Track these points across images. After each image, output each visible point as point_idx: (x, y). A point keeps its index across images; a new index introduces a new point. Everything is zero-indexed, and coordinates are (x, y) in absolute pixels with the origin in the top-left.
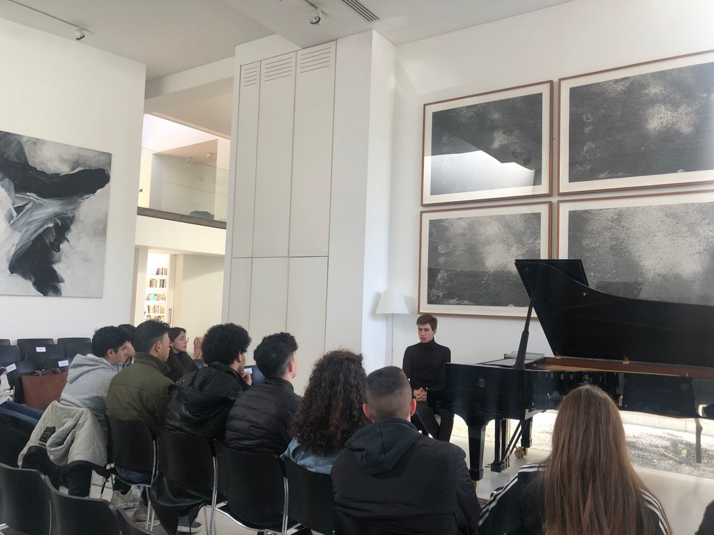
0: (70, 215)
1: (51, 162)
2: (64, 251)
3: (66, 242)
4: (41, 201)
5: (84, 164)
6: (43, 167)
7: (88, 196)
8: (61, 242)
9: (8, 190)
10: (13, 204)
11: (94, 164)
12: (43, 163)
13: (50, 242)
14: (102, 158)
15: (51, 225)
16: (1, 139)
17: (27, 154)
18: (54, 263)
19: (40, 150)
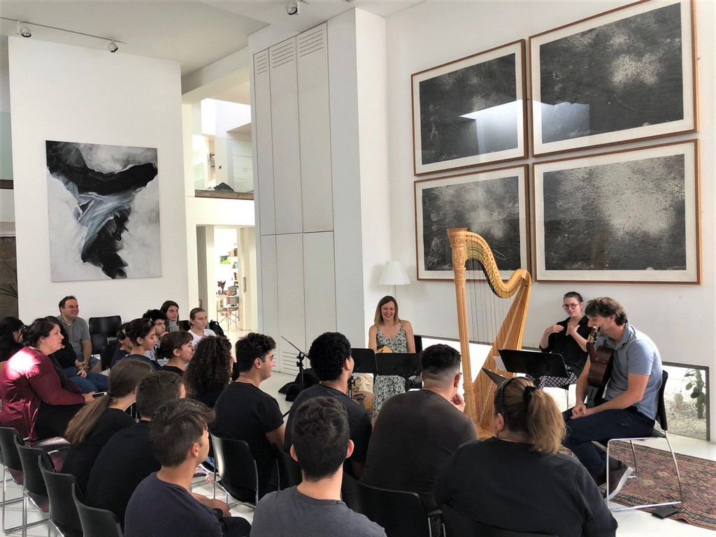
2: (125, 239)
4: (101, 198)
7: (140, 189)
11: (142, 160)
13: (112, 233)
14: (148, 153)
15: (112, 218)
16: (62, 149)
17: (85, 159)
18: (117, 250)
19: (95, 154)
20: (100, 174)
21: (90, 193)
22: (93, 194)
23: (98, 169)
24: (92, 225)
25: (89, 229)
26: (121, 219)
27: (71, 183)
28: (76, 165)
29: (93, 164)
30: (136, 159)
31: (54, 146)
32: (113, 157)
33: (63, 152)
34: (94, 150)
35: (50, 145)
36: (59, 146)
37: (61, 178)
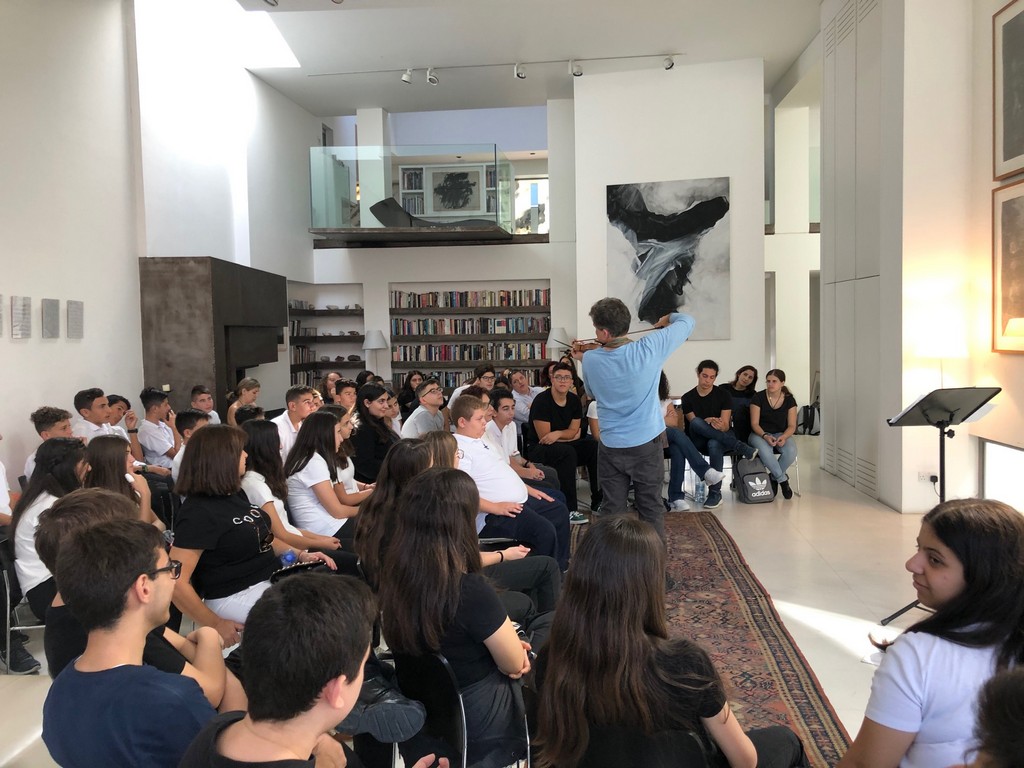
0: (690, 255)
1: (668, 203)
2: (687, 293)
3: (688, 284)
4: (662, 245)
5: (700, 197)
6: (661, 210)
7: (707, 230)
8: (683, 284)
9: (632, 241)
10: (637, 254)
11: (710, 195)
12: (660, 206)
13: (673, 286)
14: (719, 185)
15: (672, 268)
16: (622, 193)
17: (645, 201)
18: (677, 307)
19: (657, 194)
20: (661, 217)
21: (649, 240)
22: (653, 242)
23: (659, 212)
24: (651, 277)
25: (648, 283)
26: (683, 269)
27: (630, 231)
28: (636, 210)
29: (654, 205)
31: (614, 191)
33: (623, 197)
34: (655, 190)
35: (611, 190)
36: (619, 190)
37: (620, 226)
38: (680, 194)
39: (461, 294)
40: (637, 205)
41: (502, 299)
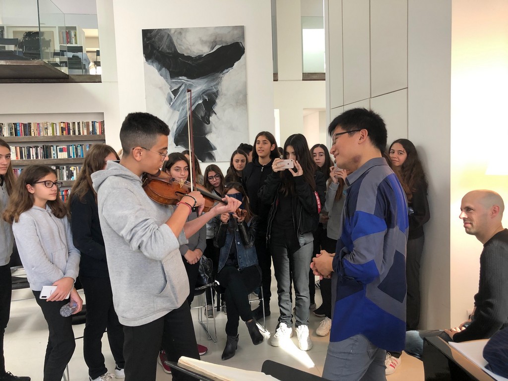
0: (215, 90)
1: (195, 46)
2: (214, 122)
4: (191, 82)
5: (221, 41)
6: (189, 52)
7: (227, 70)
10: (171, 89)
11: (229, 40)
12: (189, 49)
13: (202, 117)
14: (236, 32)
15: (201, 102)
16: (155, 36)
17: (175, 44)
18: (206, 134)
19: (185, 38)
20: (189, 58)
21: (180, 78)
22: (184, 79)
23: (187, 53)
24: (183, 109)
25: (181, 114)
26: (209, 102)
27: (164, 69)
28: (168, 51)
29: (183, 48)
30: (223, 40)
31: (149, 34)
32: (200, 40)
33: (156, 40)
34: (183, 34)
35: (146, 34)
36: (153, 33)
37: (154, 65)
38: (205, 38)
39: (25, 125)
40: (168, 47)
41: (62, 129)
